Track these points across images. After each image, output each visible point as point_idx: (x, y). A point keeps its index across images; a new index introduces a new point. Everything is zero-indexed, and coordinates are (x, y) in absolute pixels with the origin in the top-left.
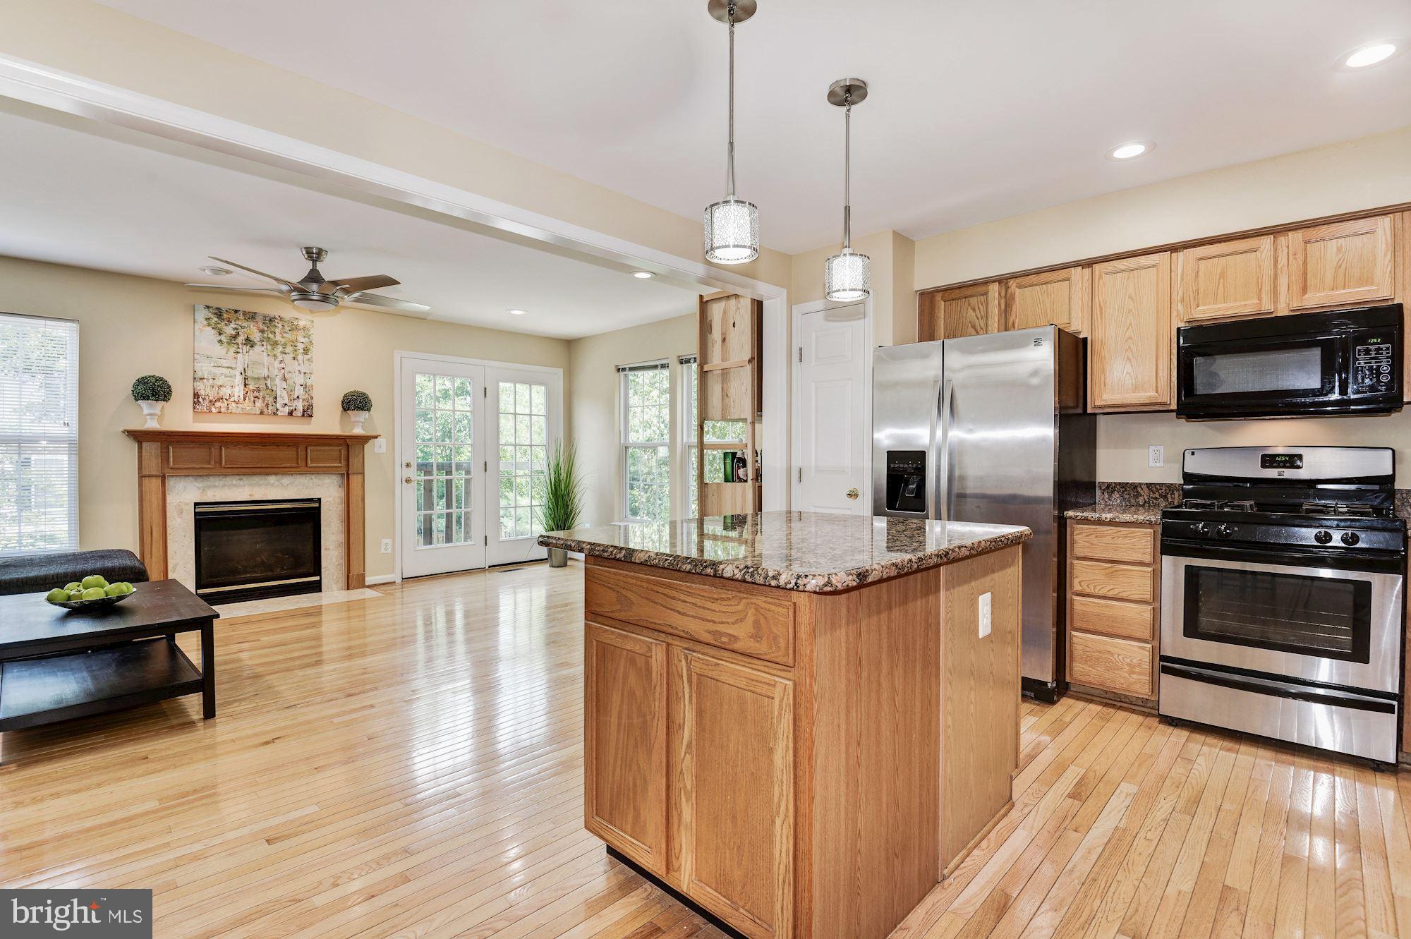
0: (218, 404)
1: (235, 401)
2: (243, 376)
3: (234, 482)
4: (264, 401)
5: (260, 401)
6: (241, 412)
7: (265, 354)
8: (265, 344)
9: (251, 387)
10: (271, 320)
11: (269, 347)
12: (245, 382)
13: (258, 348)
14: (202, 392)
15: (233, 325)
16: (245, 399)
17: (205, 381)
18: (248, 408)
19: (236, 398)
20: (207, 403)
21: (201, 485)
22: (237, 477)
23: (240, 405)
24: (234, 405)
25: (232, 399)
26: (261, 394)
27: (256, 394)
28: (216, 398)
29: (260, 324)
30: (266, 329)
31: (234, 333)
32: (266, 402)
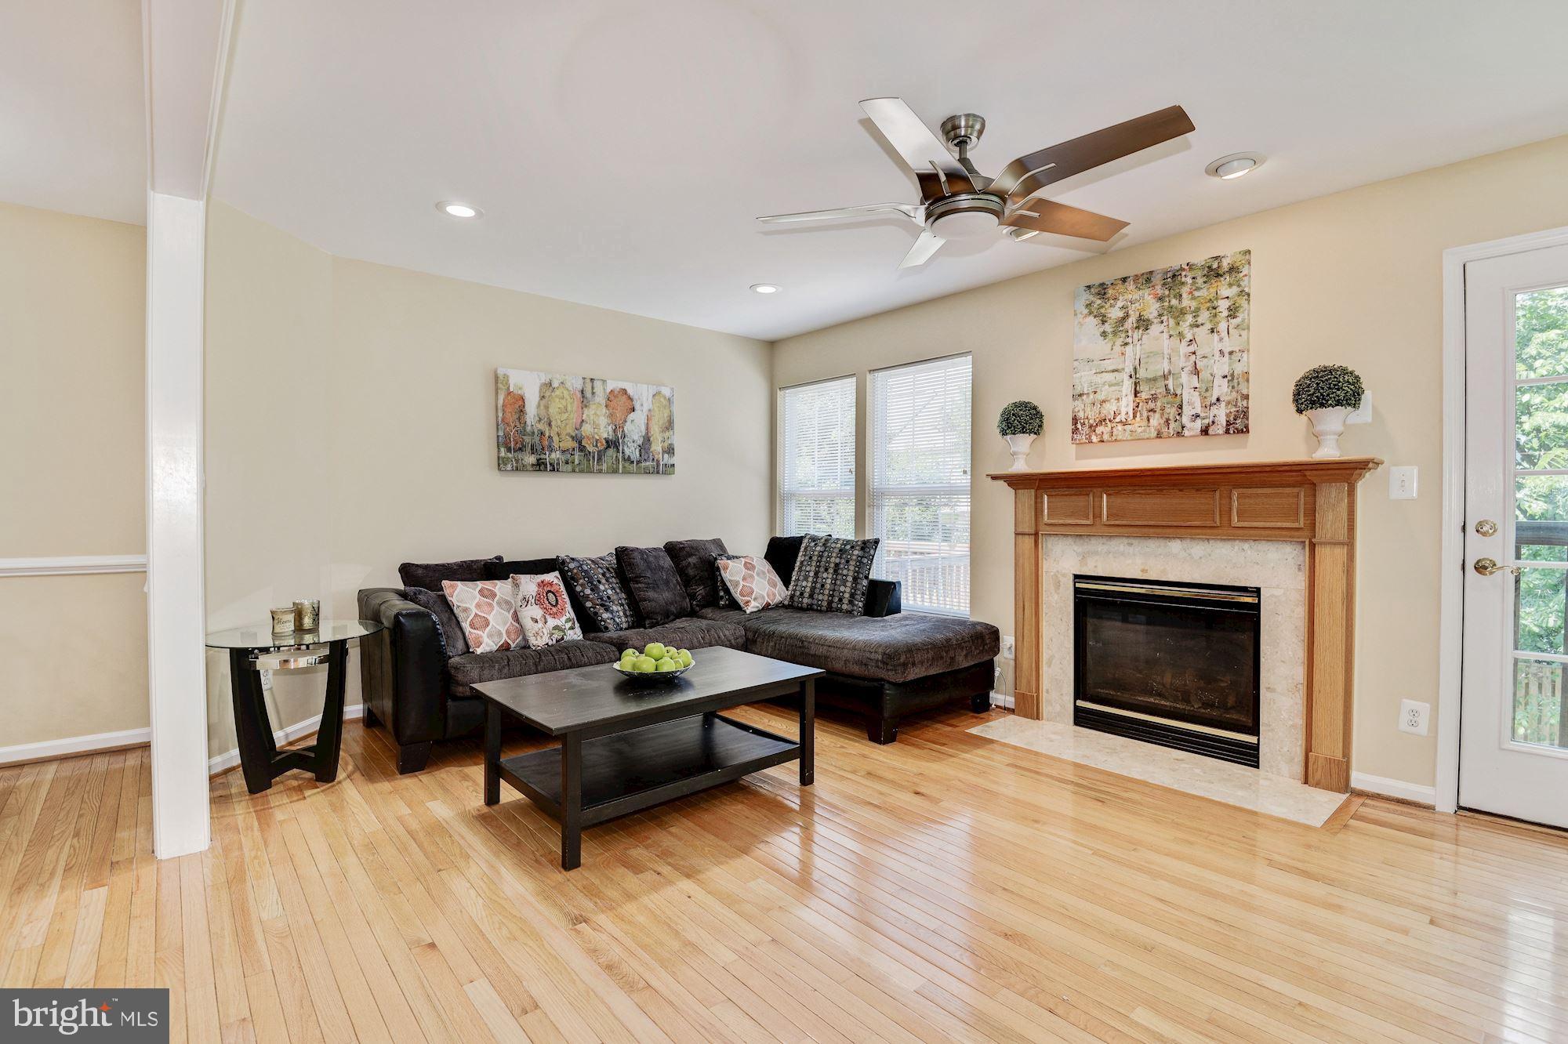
0: (1099, 430)
1: (1121, 422)
2: (1133, 380)
3: (1122, 548)
4: (1162, 414)
5: (1157, 415)
6: (1129, 438)
7: (1166, 335)
8: (1165, 318)
9: (1144, 395)
10: (1174, 276)
11: (1172, 322)
12: (1135, 389)
13: (1155, 329)
14: (1081, 415)
15: (1120, 304)
16: (1135, 417)
17: (1085, 397)
18: (1139, 430)
19: (1122, 417)
20: (1086, 429)
21: (1080, 550)
22: (1126, 541)
23: (1128, 428)
24: (1120, 427)
25: (1117, 420)
26: (1159, 404)
27: (1151, 405)
28: (1097, 420)
29: (1158, 287)
30: (1167, 292)
31: (1121, 314)
32: (1166, 416)
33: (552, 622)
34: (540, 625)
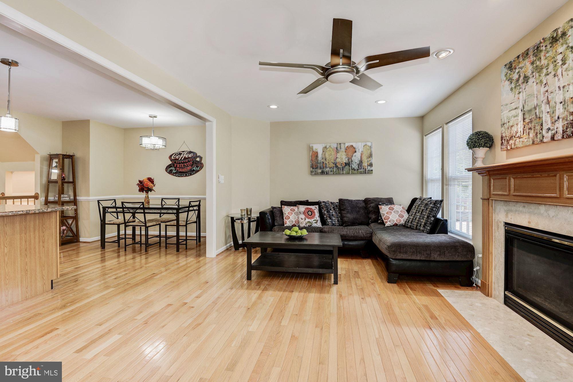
0: (511, 142)
1: (518, 137)
2: (523, 112)
3: (521, 209)
4: (534, 130)
5: (532, 131)
6: (522, 146)
7: (535, 83)
8: (534, 74)
9: (527, 120)
10: (538, 48)
11: (537, 75)
12: (524, 117)
13: (531, 81)
14: (504, 135)
15: (517, 71)
16: (524, 133)
17: (505, 125)
18: (525, 140)
19: (518, 134)
20: (506, 142)
21: (506, 209)
22: (522, 204)
23: (521, 140)
24: (518, 140)
25: (517, 136)
26: (533, 124)
27: (530, 125)
28: (510, 137)
29: (531, 57)
30: (535, 58)
31: (517, 77)
32: (536, 131)
33: (307, 220)
34: (303, 220)
